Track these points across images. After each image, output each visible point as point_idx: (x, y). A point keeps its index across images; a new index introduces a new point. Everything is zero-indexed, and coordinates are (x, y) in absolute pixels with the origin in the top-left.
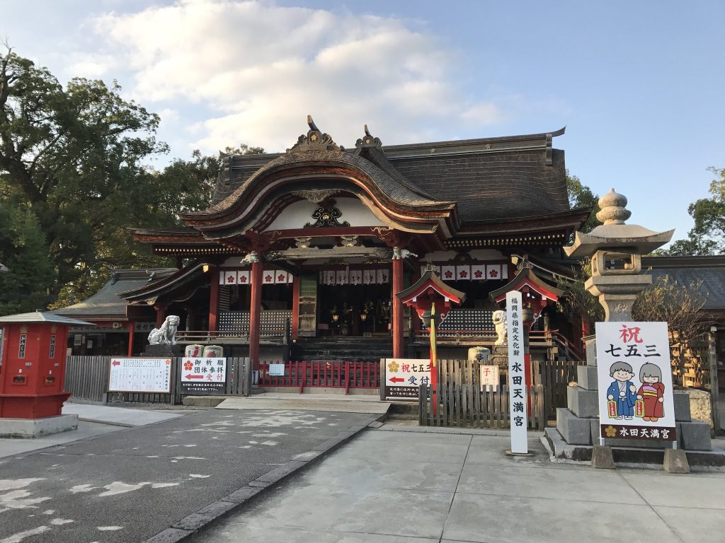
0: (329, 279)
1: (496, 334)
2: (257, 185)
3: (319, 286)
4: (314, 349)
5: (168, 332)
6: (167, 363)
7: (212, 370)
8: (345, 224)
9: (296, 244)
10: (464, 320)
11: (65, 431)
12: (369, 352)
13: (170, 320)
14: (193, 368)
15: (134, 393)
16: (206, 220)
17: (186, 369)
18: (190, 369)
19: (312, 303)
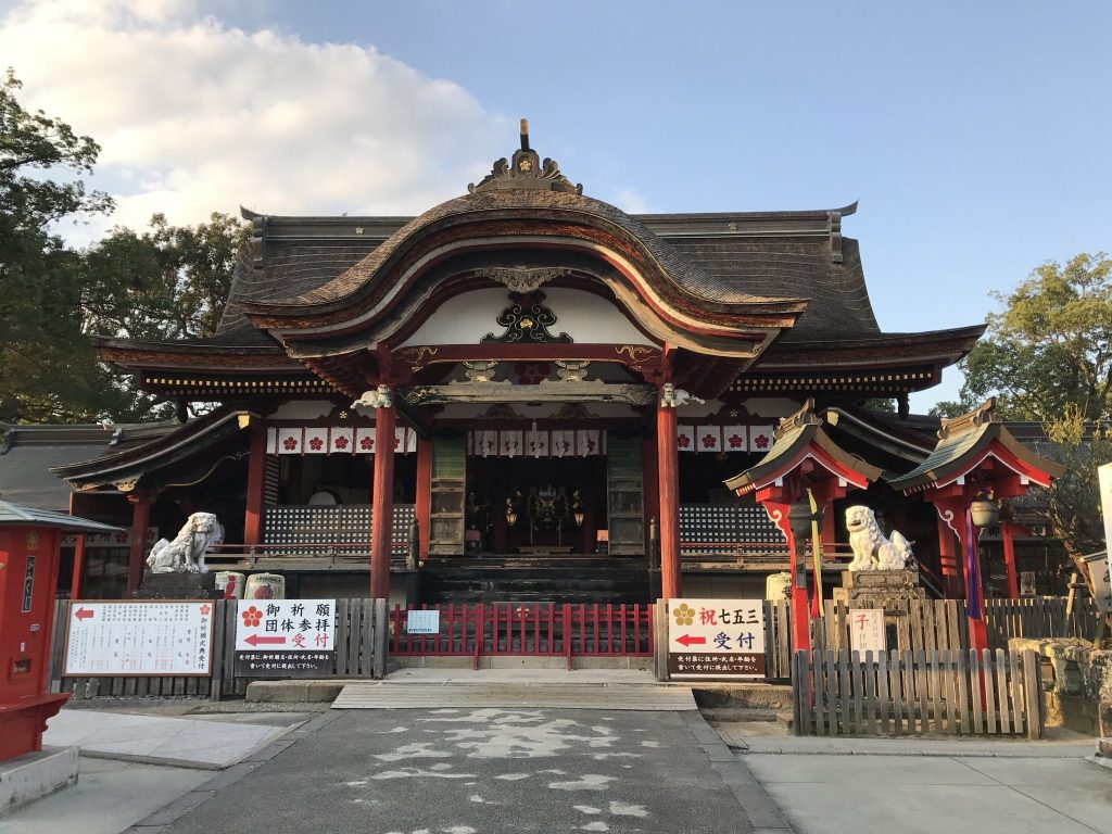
0: (486, 445)
1: (849, 550)
2: (411, 249)
3: (469, 459)
4: (463, 578)
5: (194, 546)
6: (204, 611)
7: (305, 624)
8: (564, 338)
9: (467, 374)
10: (737, 524)
11: (56, 791)
12: (569, 583)
13: (199, 522)
14: (263, 621)
15: (125, 678)
16: (295, 317)
17: (247, 623)
18: (256, 623)
19: (457, 490)
